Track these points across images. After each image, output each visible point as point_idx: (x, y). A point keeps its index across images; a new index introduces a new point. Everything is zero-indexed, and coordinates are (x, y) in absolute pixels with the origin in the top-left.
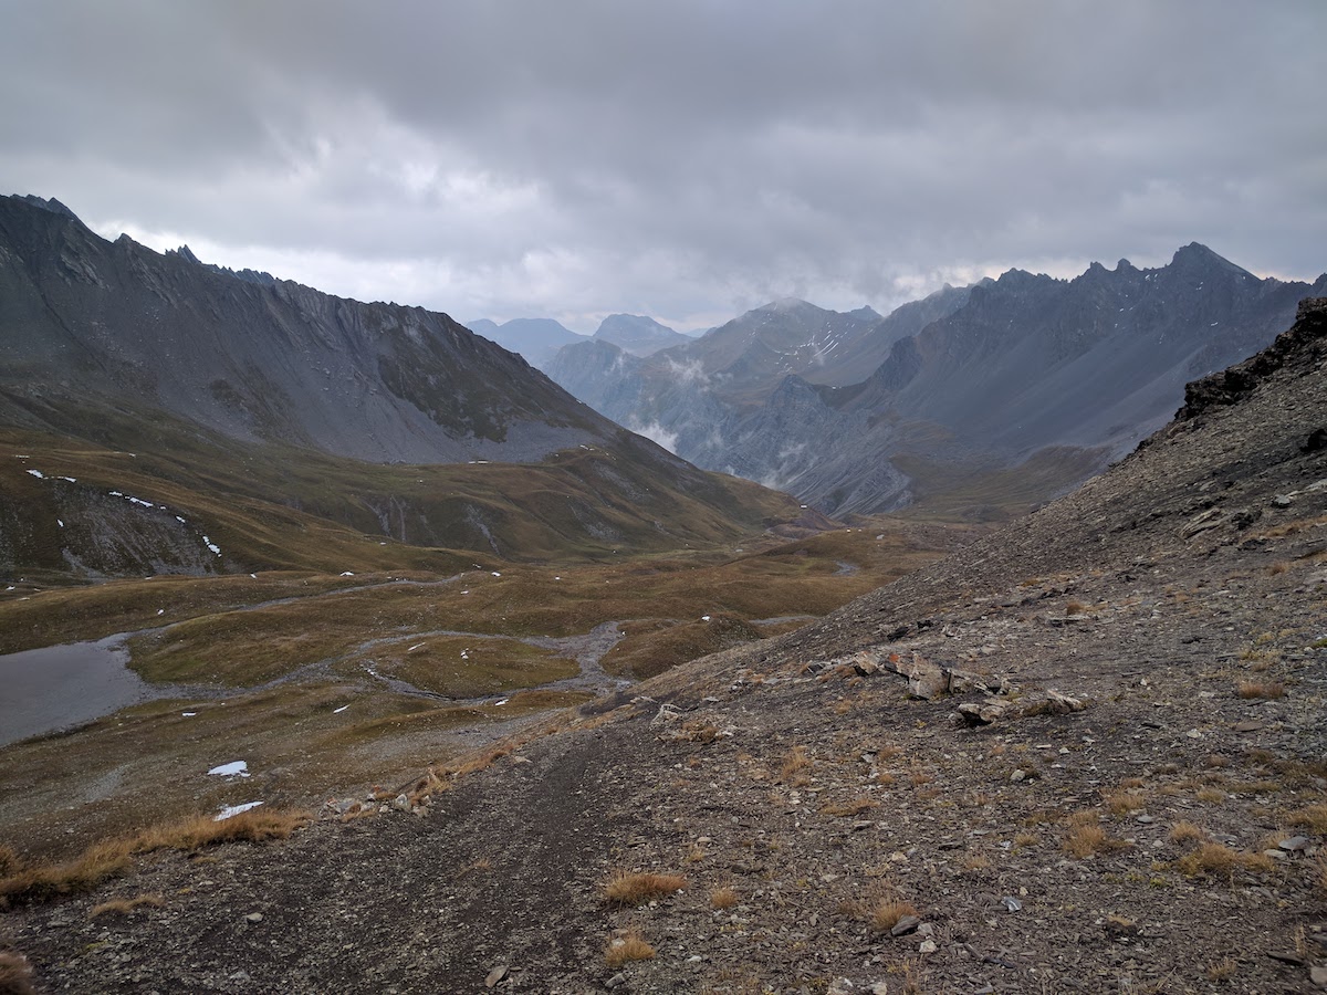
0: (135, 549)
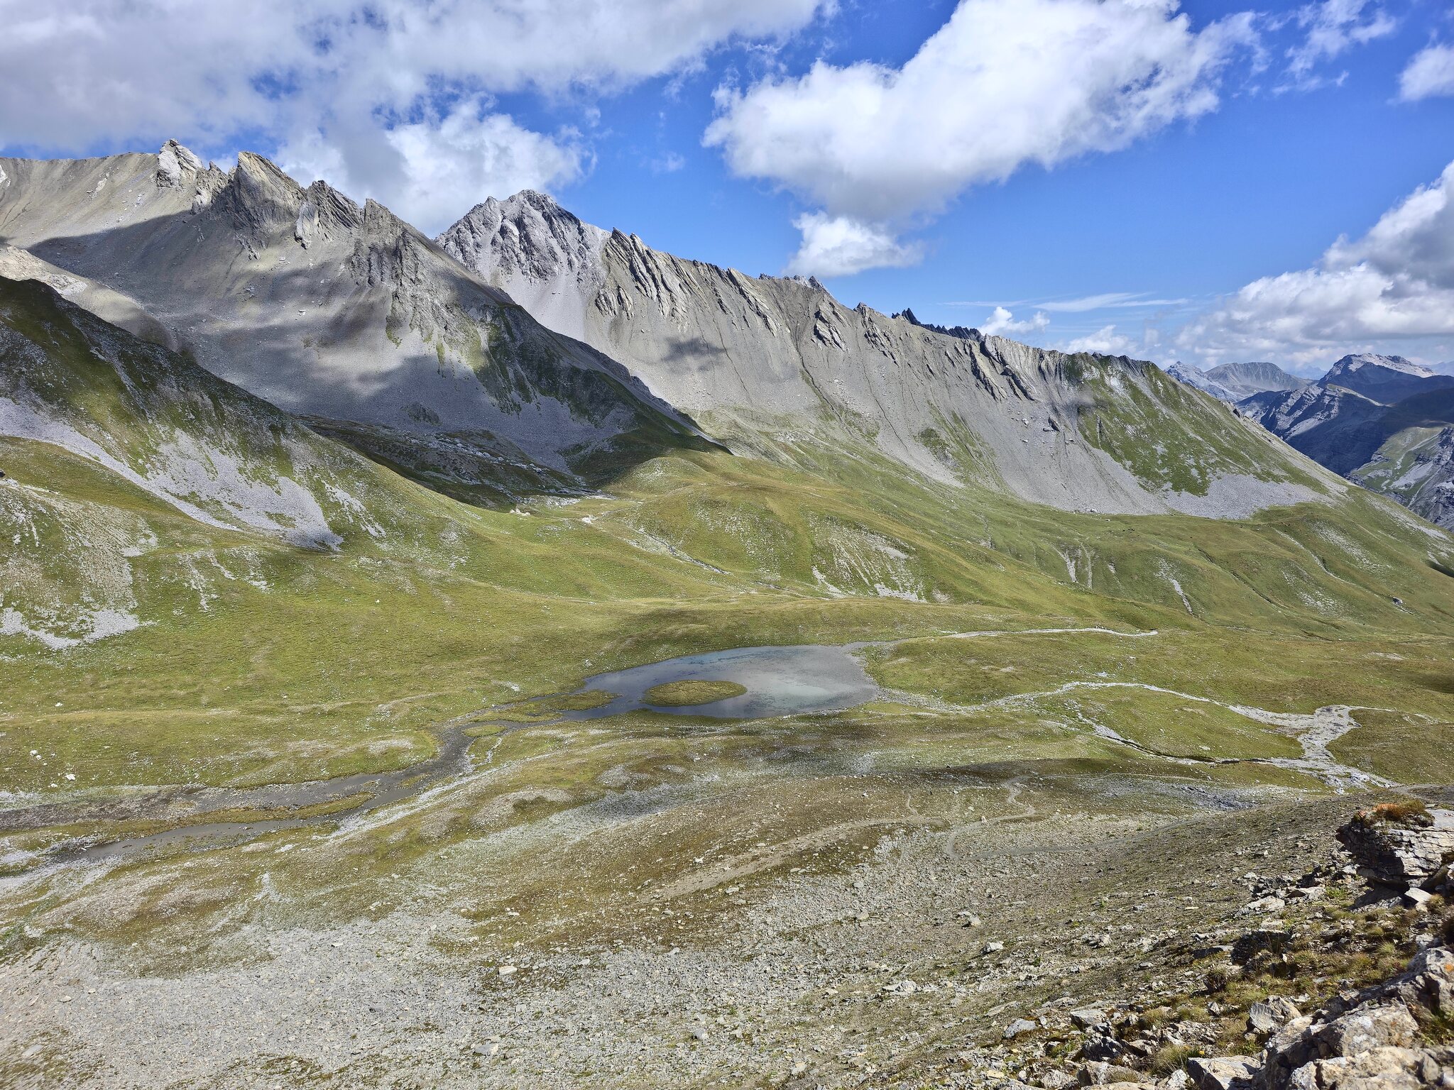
0: (865, 573)
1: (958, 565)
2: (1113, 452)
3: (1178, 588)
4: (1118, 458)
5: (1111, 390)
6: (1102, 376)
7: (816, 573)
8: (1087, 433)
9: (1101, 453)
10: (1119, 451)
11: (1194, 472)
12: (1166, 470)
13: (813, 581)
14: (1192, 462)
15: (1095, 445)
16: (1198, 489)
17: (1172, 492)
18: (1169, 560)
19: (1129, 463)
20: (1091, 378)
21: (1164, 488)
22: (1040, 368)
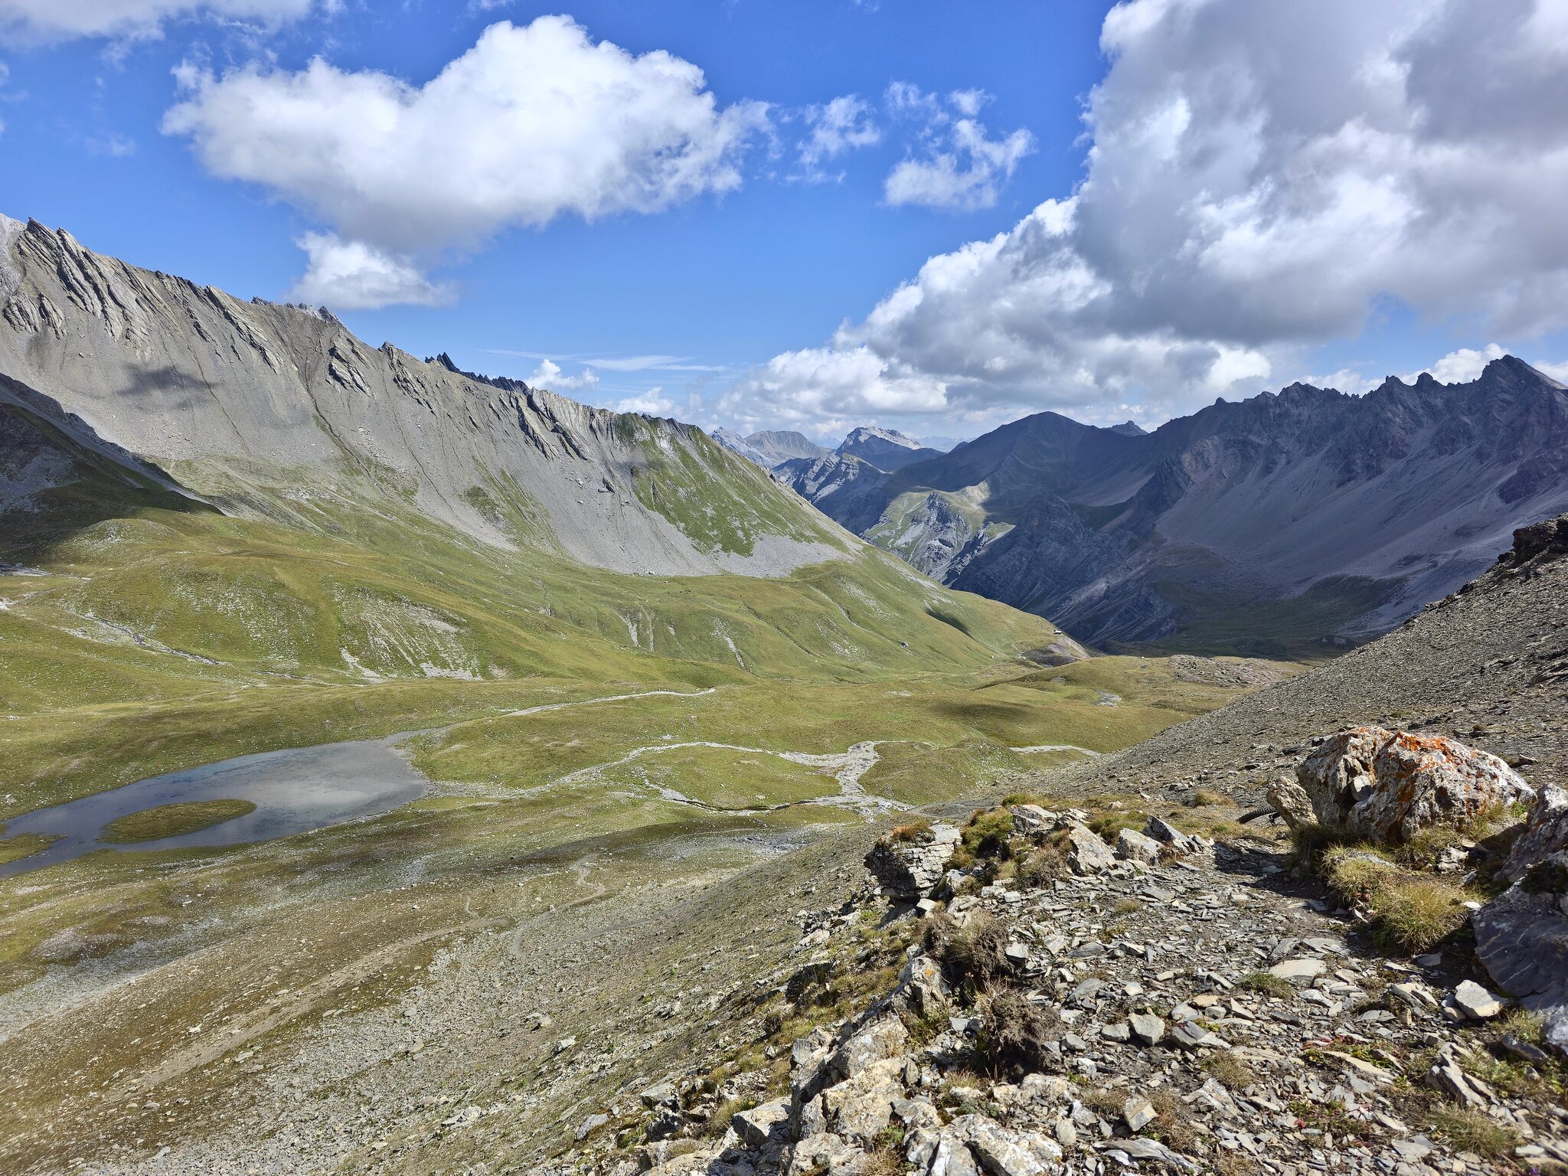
0: (408, 652)
1: (516, 636)
2: (667, 514)
3: (731, 646)
4: (672, 520)
5: (662, 453)
6: (652, 438)
7: (346, 655)
8: (642, 495)
9: (655, 515)
10: (672, 514)
11: (740, 533)
12: (715, 532)
13: (343, 666)
14: (737, 524)
15: (650, 507)
16: (745, 550)
17: (722, 553)
18: (723, 619)
19: (682, 525)
20: (641, 439)
21: (715, 549)
22: (591, 427)
